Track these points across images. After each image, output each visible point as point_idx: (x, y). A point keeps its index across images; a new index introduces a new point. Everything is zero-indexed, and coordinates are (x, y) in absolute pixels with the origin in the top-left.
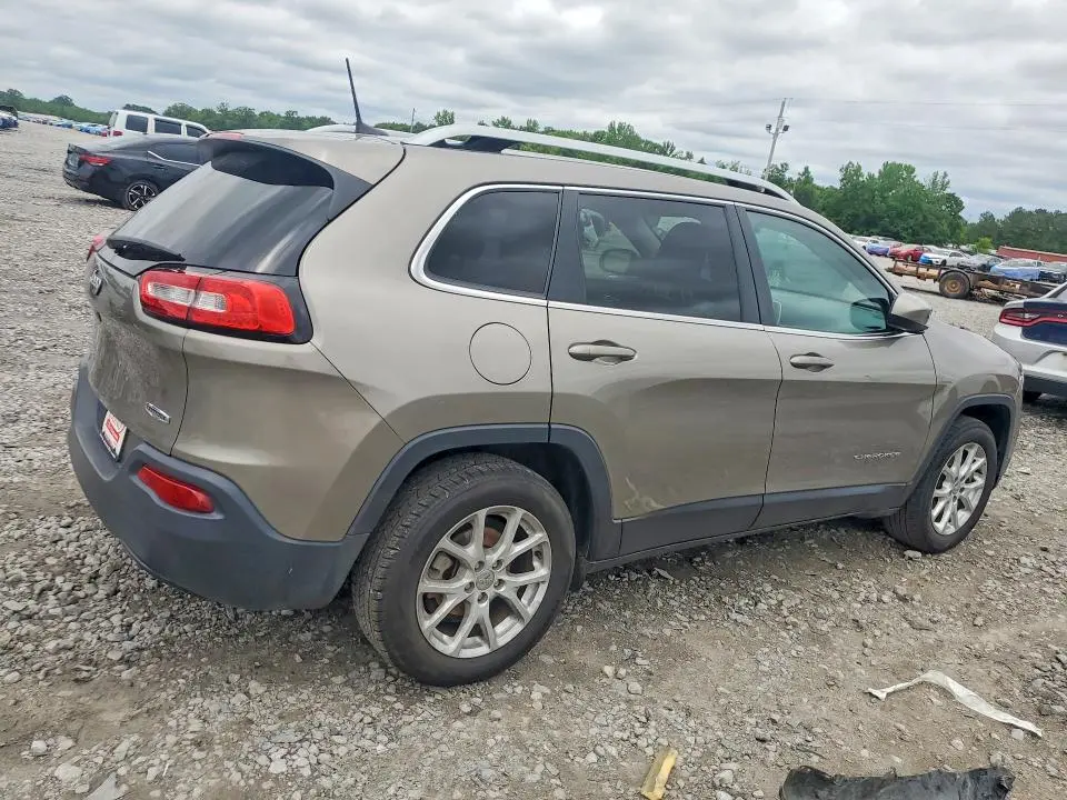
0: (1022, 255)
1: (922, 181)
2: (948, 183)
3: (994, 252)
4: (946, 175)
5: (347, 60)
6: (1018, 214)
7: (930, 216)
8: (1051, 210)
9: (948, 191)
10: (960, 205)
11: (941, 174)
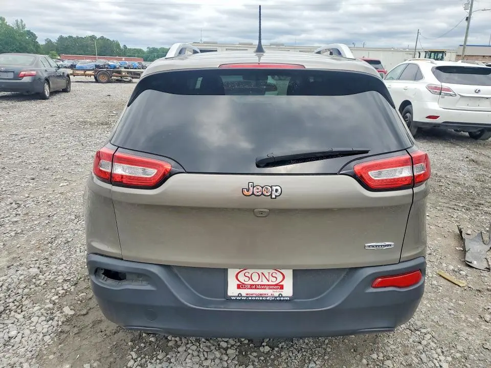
0: (87, 58)
1: (11, 25)
2: (25, 25)
3: (59, 58)
4: (22, 21)
5: (260, 6)
6: (61, 39)
7: (22, 43)
8: (74, 36)
9: (26, 29)
10: (35, 37)
11: (19, 21)
